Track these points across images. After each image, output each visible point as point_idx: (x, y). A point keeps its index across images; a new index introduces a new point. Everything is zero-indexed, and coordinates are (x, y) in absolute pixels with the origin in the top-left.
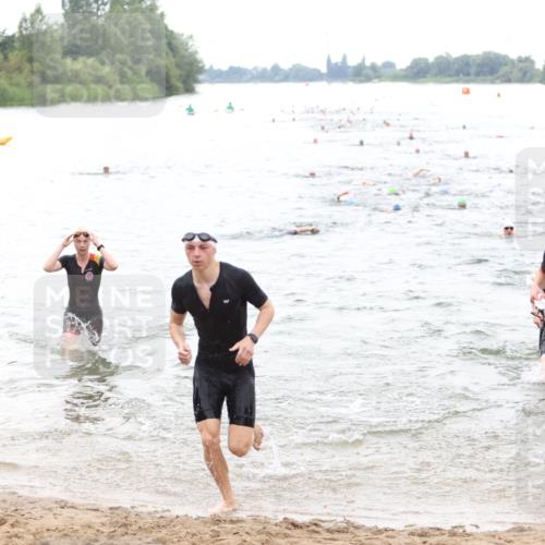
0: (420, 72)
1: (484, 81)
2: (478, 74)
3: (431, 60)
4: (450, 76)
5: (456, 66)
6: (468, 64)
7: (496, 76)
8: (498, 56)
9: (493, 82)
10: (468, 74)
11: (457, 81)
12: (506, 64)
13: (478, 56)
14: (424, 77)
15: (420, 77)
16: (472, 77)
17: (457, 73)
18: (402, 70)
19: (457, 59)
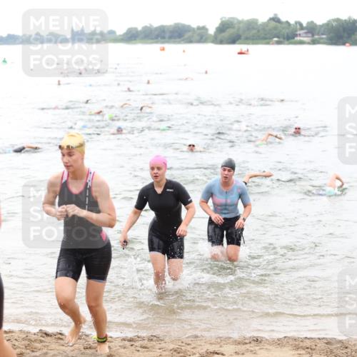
0: (132, 36)
1: (174, 42)
2: (170, 37)
3: (140, 28)
4: (152, 39)
5: (156, 33)
6: (164, 31)
7: (182, 38)
8: (184, 26)
9: (179, 43)
10: (164, 38)
11: (157, 42)
12: (189, 31)
13: (171, 26)
14: (135, 40)
15: (132, 40)
16: (167, 40)
17: (157, 37)
18: (120, 36)
19: (156, 28)
